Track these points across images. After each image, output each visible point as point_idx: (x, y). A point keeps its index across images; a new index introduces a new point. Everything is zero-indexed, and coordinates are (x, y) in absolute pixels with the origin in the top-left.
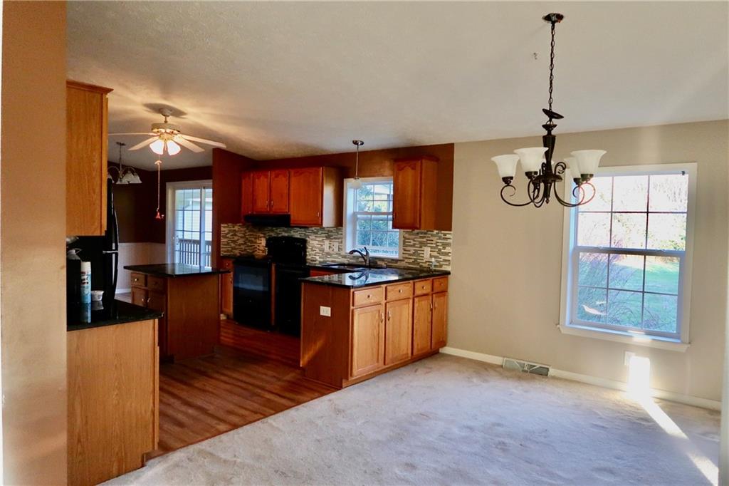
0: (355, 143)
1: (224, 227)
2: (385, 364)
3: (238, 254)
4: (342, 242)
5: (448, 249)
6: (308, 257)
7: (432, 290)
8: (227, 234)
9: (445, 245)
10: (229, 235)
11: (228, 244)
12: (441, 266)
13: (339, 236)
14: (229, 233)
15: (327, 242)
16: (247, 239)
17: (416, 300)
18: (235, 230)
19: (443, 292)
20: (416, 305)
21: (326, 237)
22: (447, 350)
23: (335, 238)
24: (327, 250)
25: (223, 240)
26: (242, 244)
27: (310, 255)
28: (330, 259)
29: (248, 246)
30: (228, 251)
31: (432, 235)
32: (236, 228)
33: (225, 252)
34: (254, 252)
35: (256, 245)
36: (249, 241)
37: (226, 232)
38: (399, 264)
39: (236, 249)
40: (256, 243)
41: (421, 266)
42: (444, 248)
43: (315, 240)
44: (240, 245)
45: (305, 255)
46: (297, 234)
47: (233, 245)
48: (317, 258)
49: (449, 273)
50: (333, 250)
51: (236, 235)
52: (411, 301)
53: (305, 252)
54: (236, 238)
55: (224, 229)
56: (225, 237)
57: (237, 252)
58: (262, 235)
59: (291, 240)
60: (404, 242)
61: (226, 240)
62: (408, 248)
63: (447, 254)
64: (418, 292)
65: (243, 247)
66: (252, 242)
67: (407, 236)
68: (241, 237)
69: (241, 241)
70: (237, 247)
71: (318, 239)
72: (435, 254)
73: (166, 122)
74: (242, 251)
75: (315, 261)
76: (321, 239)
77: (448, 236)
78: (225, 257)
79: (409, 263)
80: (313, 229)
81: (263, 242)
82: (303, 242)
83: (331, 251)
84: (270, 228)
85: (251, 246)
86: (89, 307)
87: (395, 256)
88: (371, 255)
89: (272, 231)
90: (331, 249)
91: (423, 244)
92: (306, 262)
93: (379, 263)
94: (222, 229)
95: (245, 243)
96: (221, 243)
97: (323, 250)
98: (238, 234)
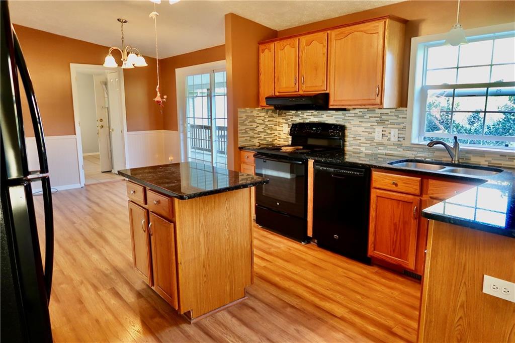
1: (241, 112)
4: (404, 128)
8: (245, 121)
10: (247, 122)
11: (246, 132)
13: (401, 120)
14: (246, 120)
15: (379, 129)
16: (267, 126)
18: (253, 116)
21: (377, 121)
23: (391, 124)
24: (378, 138)
25: (240, 127)
26: (261, 132)
27: (351, 145)
28: (384, 152)
29: (268, 134)
30: (246, 140)
32: (255, 113)
33: (243, 142)
34: (273, 140)
35: (276, 133)
36: (269, 128)
37: (244, 119)
39: (254, 138)
40: (276, 130)
43: (359, 126)
44: (258, 133)
45: (344, 145)
47: (251, 134)
48: (363, 149)
50: (389, 139)
51: (254, 122)
54: (255, 125)
55: (242, 114)
56: (243, 124)
57: (256, 142)
58: (284, 121)
59: (323, 127)
61: (244, 128)
65: (262, 135)
66: (272, 129)
68: (261, 124)
69: (260, 129)
70: (256, 135)
71: (363, 124)
74: (261, 140)
75: (359, 153)
76: (369, 125)
78: (241, 148)
80: (357, 111)
81: (286, 129)
82: (342, 128)
83: (385, 141)
84: (294, 112)
85: (271, 134)
88: (462, 146)
89: (298, 116)
90: (385, 138)
94: (240, 115)
95: (265, 131)
96: (239, 132)
97: (372, 140)
98: (256, 120)
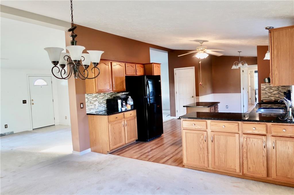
1: (263, 85)
3: (274, 100)
10: (266, 89)
11: (266, 94)
16: (280, 91)
18: (271, 87)
25: (262, 92)
26: (276, 94)
30: (266, 97)
33: (263, 98)
37: (264, 88)
39: (271, 96)
44: (274, 94)
47: (269, 94)
51: (271, 89)
54: (272, 91)
56: (264, 90)
61: (265, 92)
65: (277, 96)
68: (276, 90)
69: (275, 92)
70: (272, 95)
73: (201, 46)
74: (276, 98)
94: (262, 86)
95: (279, 93)
96: (261, 93)
98: (273, 88)
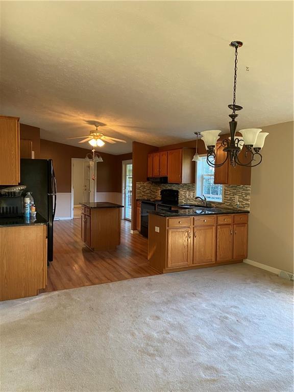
0: (196, 133)
2: (193, 263)
3: (146, 199)
4: (194, 192)
5: (248, 197)
6: (179, 201)
7: (234, 222)
8: (139, 188)
9: (247, 194)
10: (141, 188)
11: (140, 193)
12: (244, 207)
13: (193, 189)
15: (188, 192)
16: (151, 190)
17: (218, 227)
18: (144, 186)
19: (245, 224)
20: (218, 230)
21: (187, 189)
22: (248, 261)
23: (191, 190)
24: (187, 197)
25: (137, 191)
29: (152, 194)
30: (140, 197)
31: (240, 188)
32: (145, 184)
33: (138, 197)
36: (153, 192)
38: (222, 205)
39: (144, 196)
40: (156, 193)
41: (233, 207)
42: (246, 196)
43: (182, 191)
44: (147, 193)
46: (174, 188)
47: (143, 193)
48: (183, 201)
49: (249, 212)
52: (214, 228)
53: (178, 198)
54: (145, 190)
55: (138, 185)
57: (146, 198)
58: (159, 188)
59: (172, 191)
60: (225, 192)
61: (139, 191)
62: (227, 196)
63: (247, 200)
64: (219, 222)
65: (149, 195)
66: (154, 192)
67: (226, 188)
68: (148, 189)
69: (148, 192)
72: (241, 200)
73: (97, 129)
74: (148, 197)
75: (182, 203)
76: (185, 190)
77: (248, 189)
78: (137, 200)
79: (228, 206)
80: (182, 185)
81: (160, 192)
82: (177, 192)
85: (154, 194)
86: (28, 219)
87: (221, 201)
88: (207, 200)
89: (164, 186)
90: (189, 196)
91: (234, 194)
92: (178, 204)
93: (212, 205)
94: (137, 185)
95: (150, 193)
96: (136, 193)
97: (185, 197)
98: (146, 188)
